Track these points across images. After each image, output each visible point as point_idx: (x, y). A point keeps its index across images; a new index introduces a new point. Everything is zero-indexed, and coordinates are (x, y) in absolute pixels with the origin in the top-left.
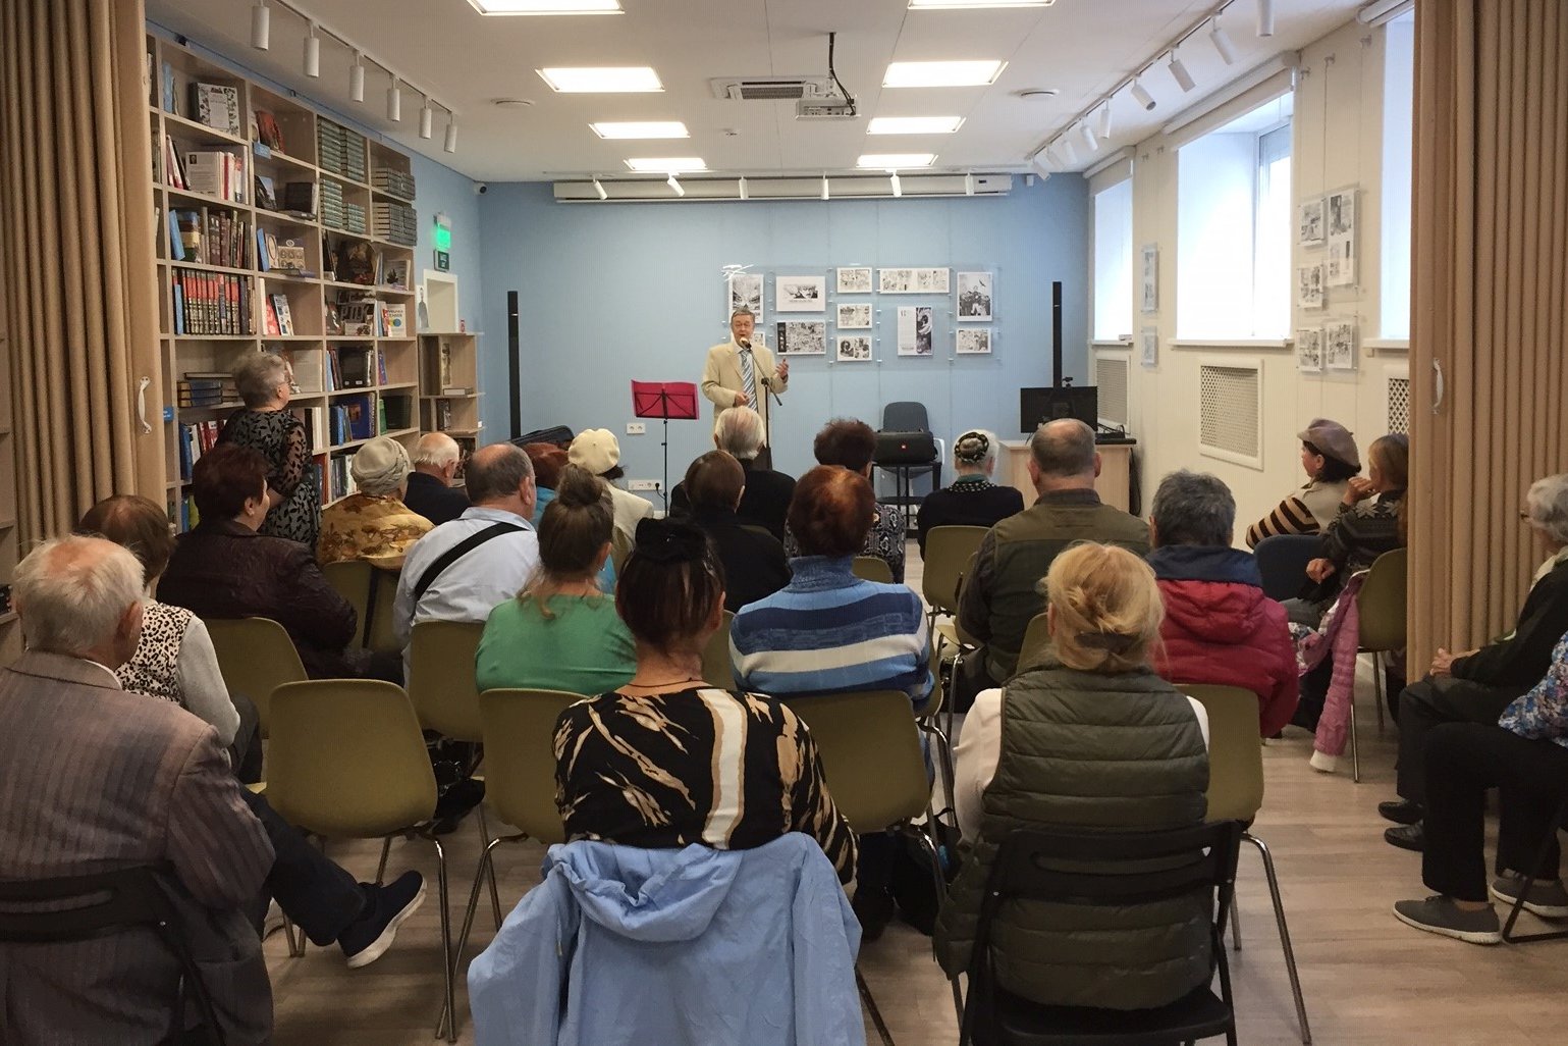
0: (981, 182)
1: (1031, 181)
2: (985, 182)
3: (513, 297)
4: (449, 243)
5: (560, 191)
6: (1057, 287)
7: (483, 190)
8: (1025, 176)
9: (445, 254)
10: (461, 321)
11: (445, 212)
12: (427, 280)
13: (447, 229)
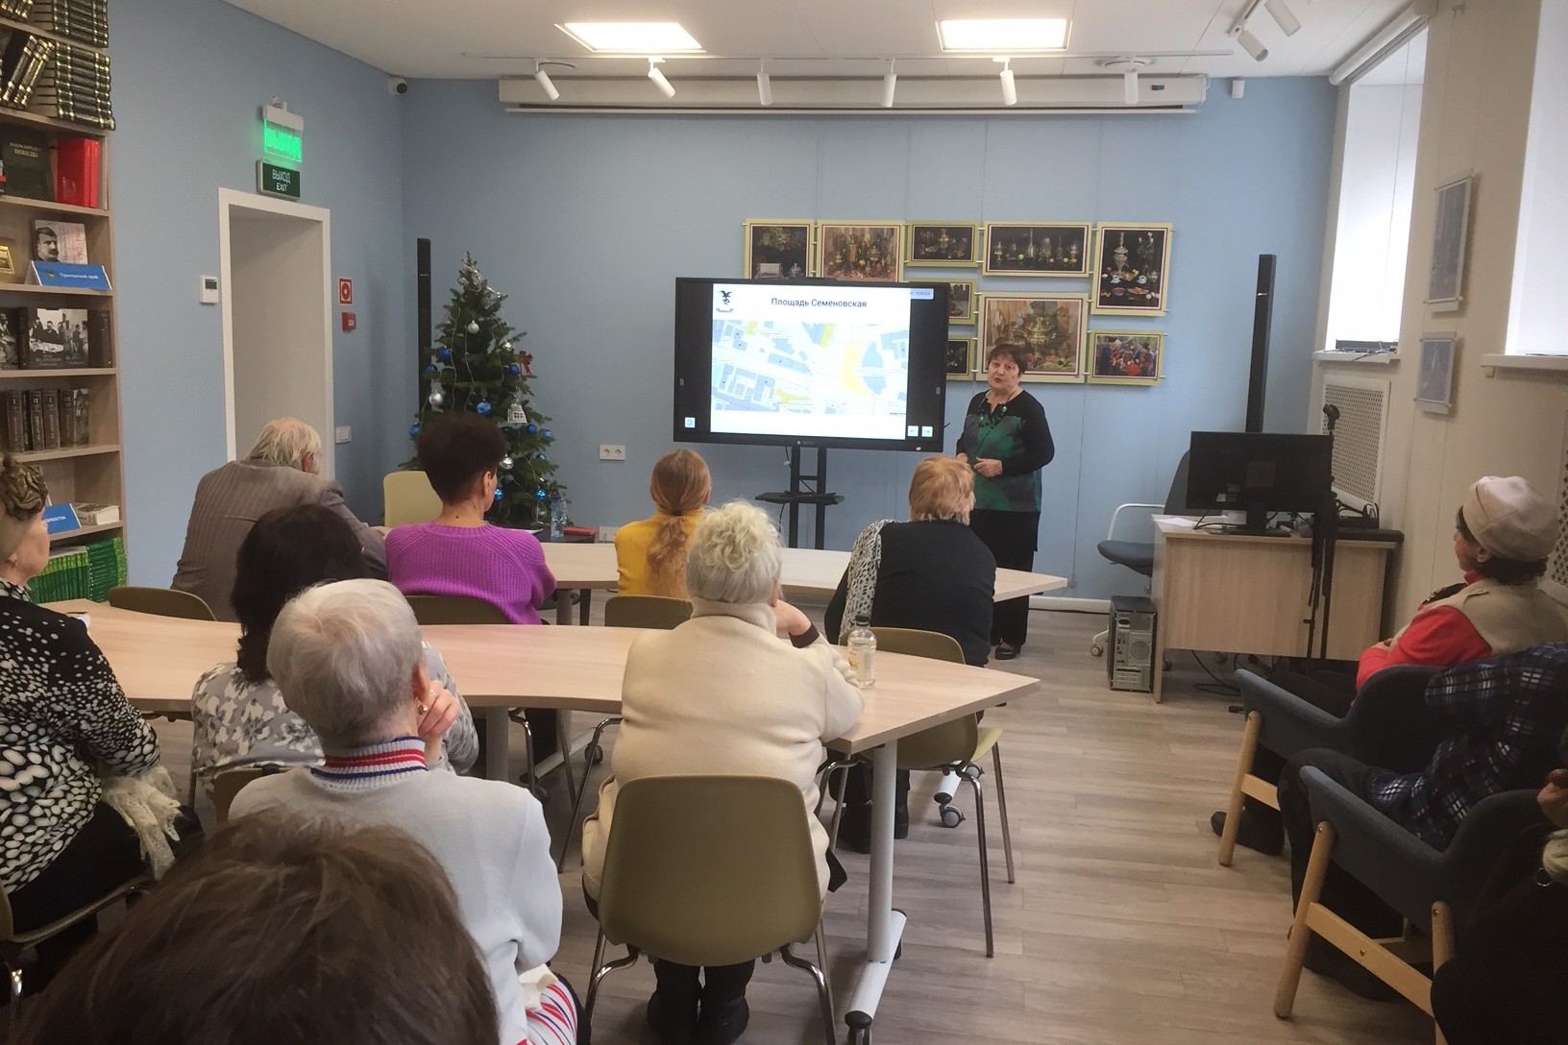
0: (1155, 88)
1: (1239, 89)
2: (1162, 88)
3: (424, 247)
4: (299, 154)
5: (509, 93)
6: (1266, 264)
7: (402, 89)
8: (1229, 82)
9: (287, 171)
10: (341, 280)
11: (285, 104)
12: (230, 205)
13: (293, 131)
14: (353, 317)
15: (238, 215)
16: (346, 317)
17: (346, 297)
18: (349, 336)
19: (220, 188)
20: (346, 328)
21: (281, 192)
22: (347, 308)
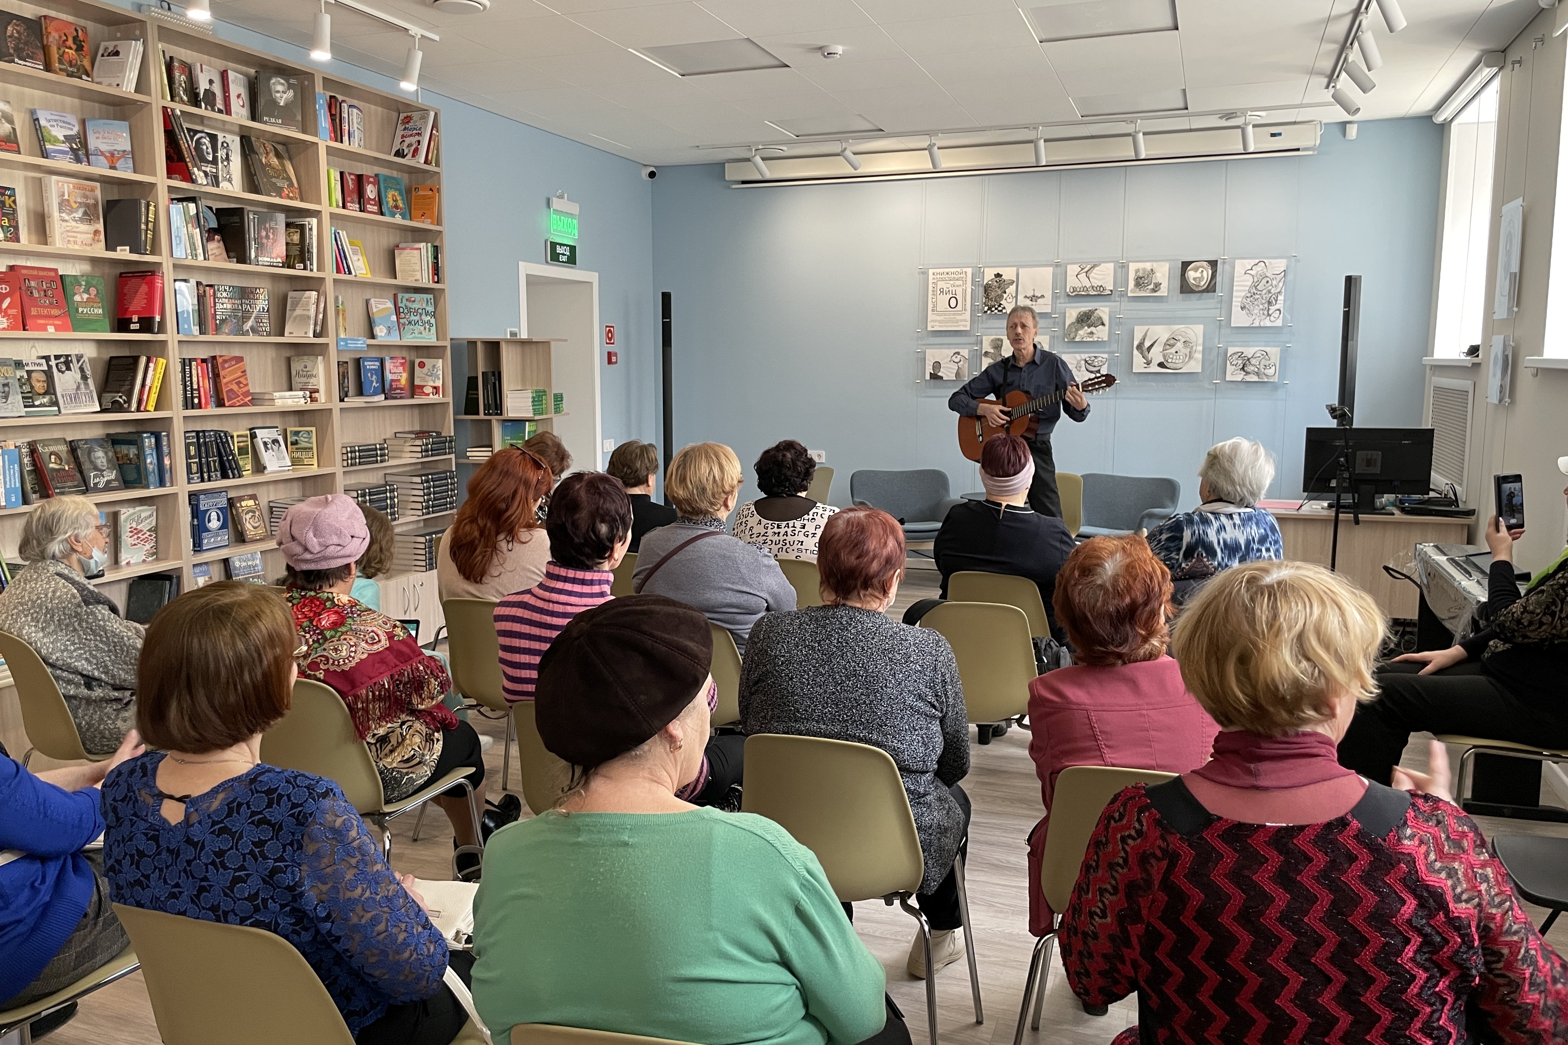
0: (1273, 135)
1: (1353, 131)
2: (1280, 134)
3: (666, 298)
4: (576, 232)
5: (733, 173)
7: (652, 175)
8: (1343, 126)
9: (567, 246)
10: (607, 327)
11: (565, 195)
12: (526, 275)
13: (571, 215)
14: (616, 354)
15: (532, 281)
16: (610, 354)
17: (610, 339)
18: (612, 369)
19: (520, 263)
20: (610, 362)
21: (563, 262)
22: (611, 348)
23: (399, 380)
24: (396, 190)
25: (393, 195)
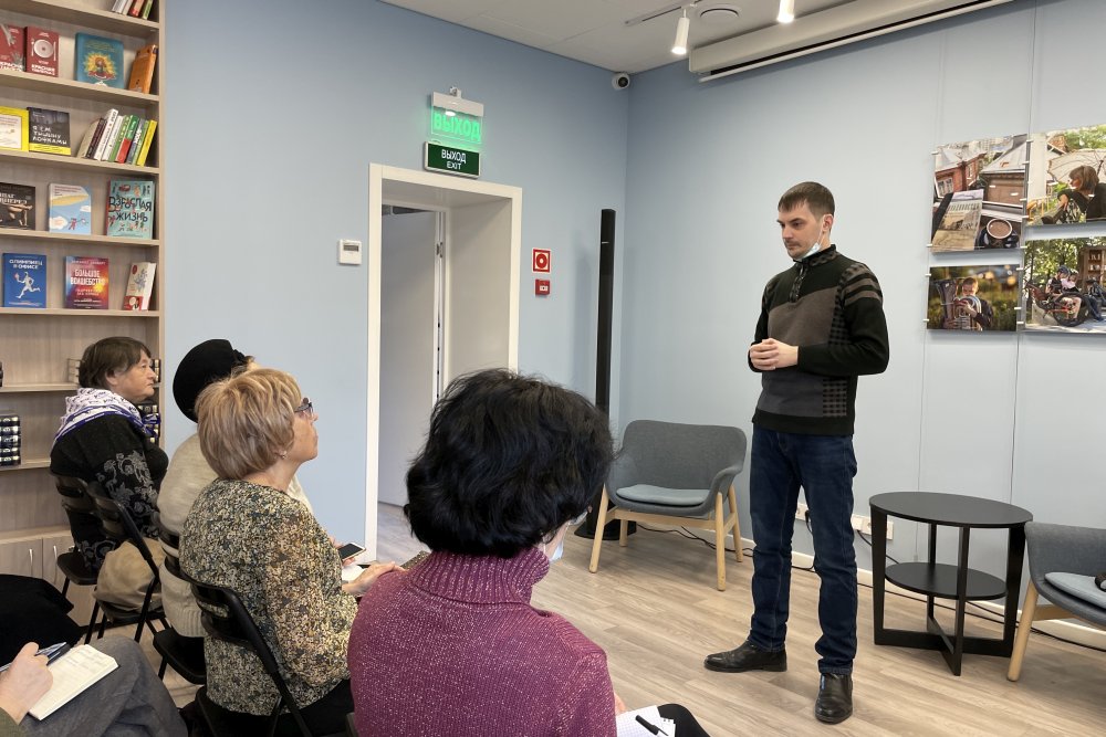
3: (608, 218)
4: (479, 136)
7: (623, 82)
9: (461, 151)
10: (535, 251)
11: (459, 93)
12: (383, 180)
13: (472, 117)
14: (547, 283)
16: (539, 283)
17: (541, 266)
18: (541, 300)
19: (371, 165)
20: (538, 293)
21: (454, 169)
22: (542, 276)
23: (91, 287)
24: (105, 53)
25: (98, 60)
